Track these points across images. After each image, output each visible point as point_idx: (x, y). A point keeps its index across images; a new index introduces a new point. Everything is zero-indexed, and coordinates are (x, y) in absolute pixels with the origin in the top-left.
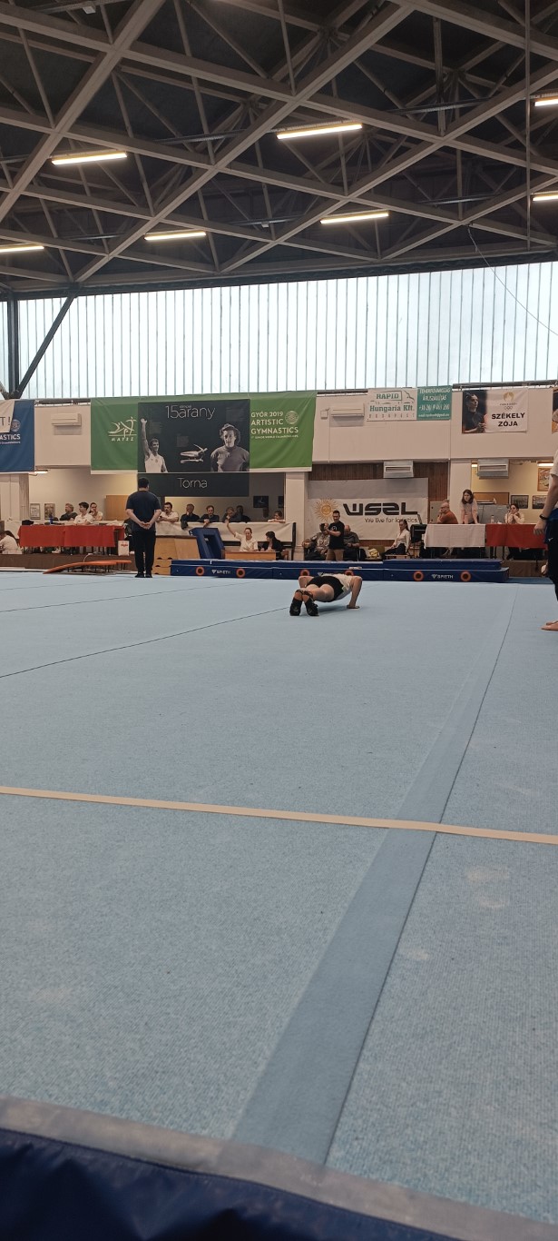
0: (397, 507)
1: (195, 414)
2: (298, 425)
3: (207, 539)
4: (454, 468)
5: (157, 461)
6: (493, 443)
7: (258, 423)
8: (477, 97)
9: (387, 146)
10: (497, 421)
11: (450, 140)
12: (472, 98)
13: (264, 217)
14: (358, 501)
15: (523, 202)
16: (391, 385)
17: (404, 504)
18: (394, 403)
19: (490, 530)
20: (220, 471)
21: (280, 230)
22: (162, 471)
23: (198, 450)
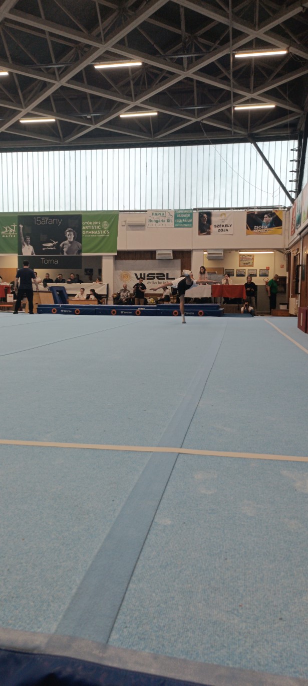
0: (164, 276)
1: (50, 222)
2: (109, 229)
3: (58, 293)
4: (194, 254)
5: (29, 249)
6: (215, 241)
7: (87, 227)
8: (204, 50)
9: (156, 75)
10: (217, 229)
11: (190, 73)
12: (202, 51)
13: (88, 112)
14: (142, 272)
15: (229, 110)
16: (160, 208)
17: (167, 274)
18: (161, 218)
19: (214, 288)
20: (65, 254)
21: (97, 120)
22: (32, 254)
23: (52, 242)
